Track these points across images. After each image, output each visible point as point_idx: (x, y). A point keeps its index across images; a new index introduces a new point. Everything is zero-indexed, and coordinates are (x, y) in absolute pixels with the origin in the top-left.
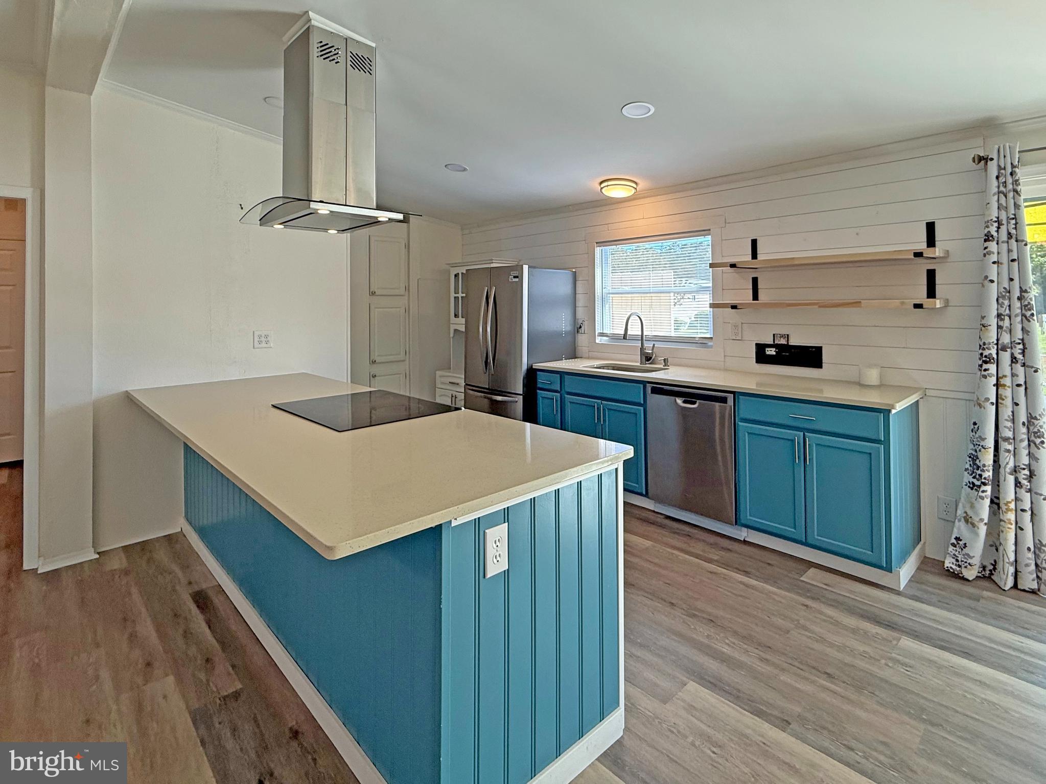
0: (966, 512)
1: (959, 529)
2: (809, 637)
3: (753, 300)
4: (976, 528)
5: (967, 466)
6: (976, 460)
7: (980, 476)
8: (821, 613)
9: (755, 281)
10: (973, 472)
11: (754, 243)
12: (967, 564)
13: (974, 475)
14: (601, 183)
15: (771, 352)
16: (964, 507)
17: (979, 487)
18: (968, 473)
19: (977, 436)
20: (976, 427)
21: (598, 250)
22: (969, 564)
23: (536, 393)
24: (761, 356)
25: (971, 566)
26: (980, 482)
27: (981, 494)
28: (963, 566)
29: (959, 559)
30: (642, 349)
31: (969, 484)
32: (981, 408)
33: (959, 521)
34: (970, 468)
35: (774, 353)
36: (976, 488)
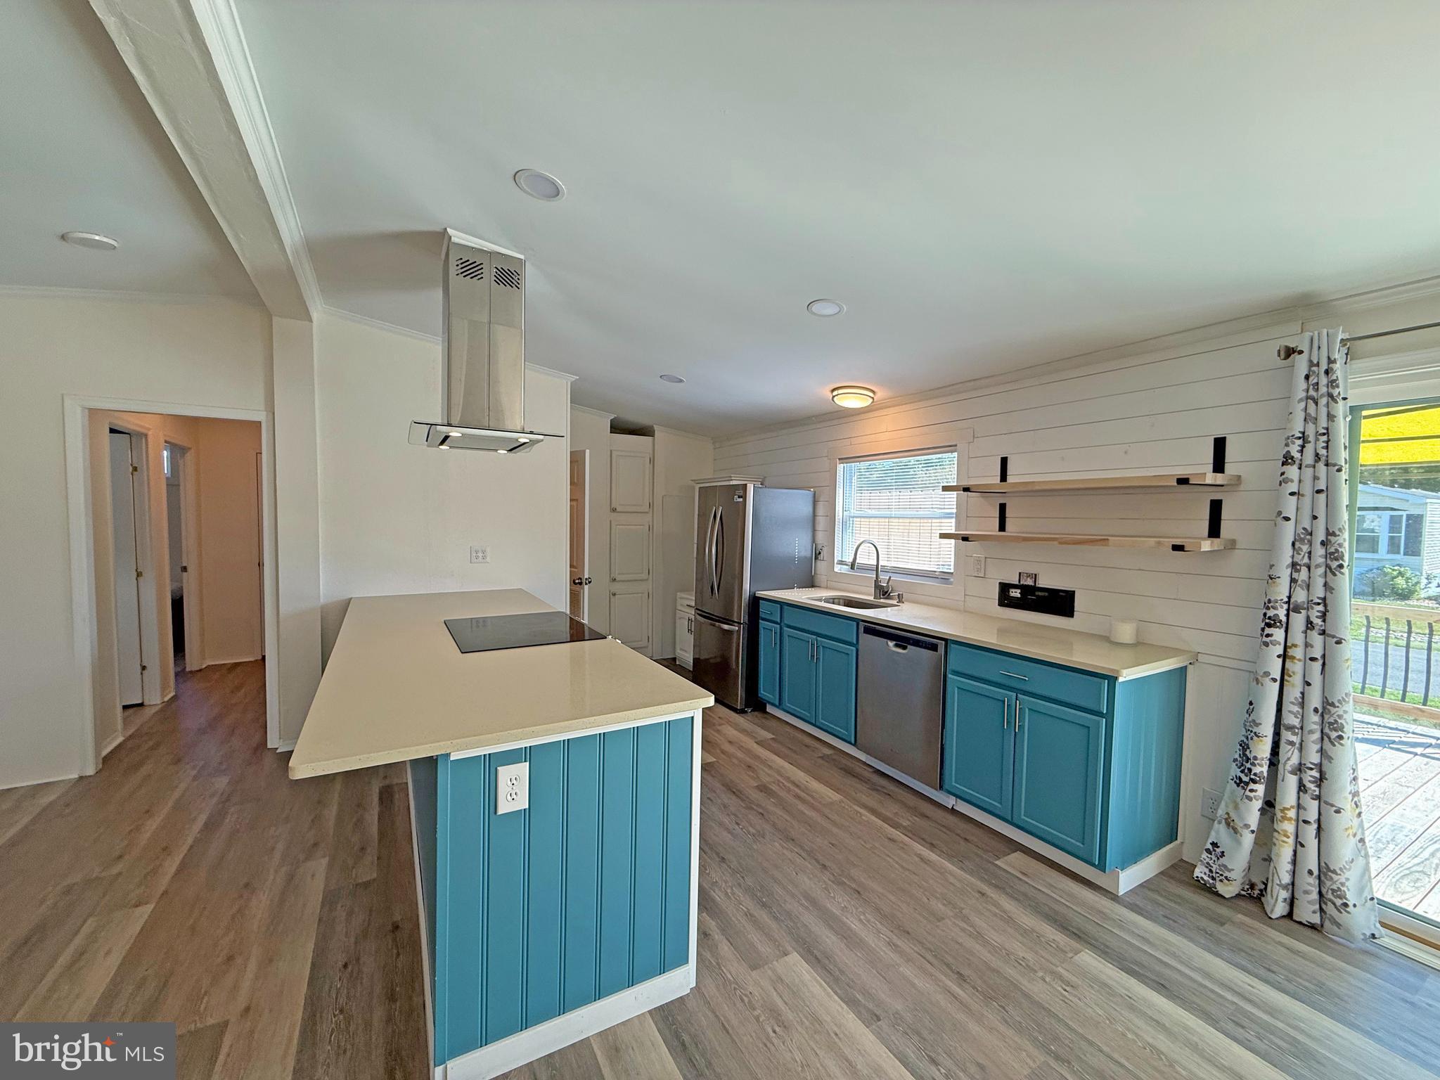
0: (1228, 814)
1: (1217, 832)
2: (963, 930)
3: (1000, 531)
4: (1238, 835)
5: (1237, 756)
6: (1246, 751)
7: (1250, 770)
8: (997, 905)
9: (1003, 508)
10: (1242, 765)
11: (1004, 461)
12: (1223, 877)
13: (1242, 768)
14: (833, 391)
15: (1016, 593)
16: (1227, 806)
17: (1247, 784)
18: (1237, 765)
19: (1250, 719)
20: (1251, 707)
21: (840, 467)
22: (1226, 878)
23: (759, 622)
24: (1005, 599)
25: (1229, 880)
26: (1248, 778)
27: (1248, 793)
28: (1218, 879)
29: (1214, 870)
30: (877, 581)
31: (1235, 779)
32: (1258, 683)
33: (1220, 823)
34: (1239, 759)
35: (1019, 596)
36: (1242, 784)
